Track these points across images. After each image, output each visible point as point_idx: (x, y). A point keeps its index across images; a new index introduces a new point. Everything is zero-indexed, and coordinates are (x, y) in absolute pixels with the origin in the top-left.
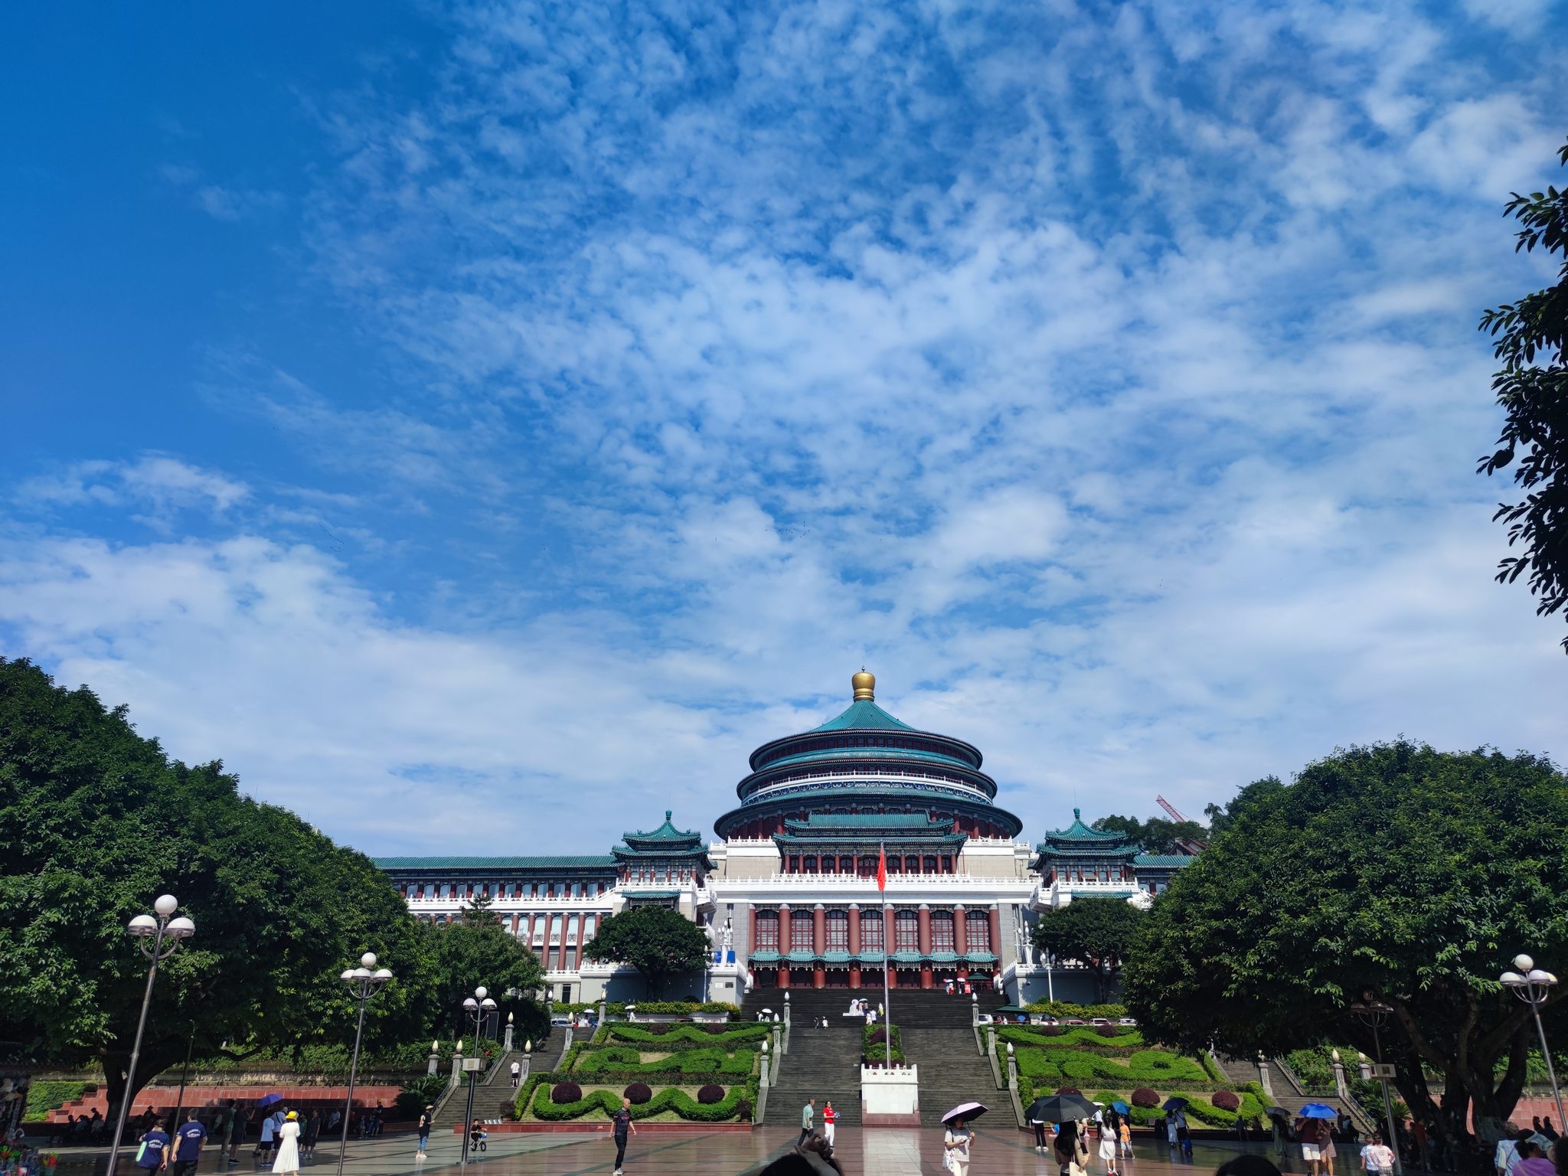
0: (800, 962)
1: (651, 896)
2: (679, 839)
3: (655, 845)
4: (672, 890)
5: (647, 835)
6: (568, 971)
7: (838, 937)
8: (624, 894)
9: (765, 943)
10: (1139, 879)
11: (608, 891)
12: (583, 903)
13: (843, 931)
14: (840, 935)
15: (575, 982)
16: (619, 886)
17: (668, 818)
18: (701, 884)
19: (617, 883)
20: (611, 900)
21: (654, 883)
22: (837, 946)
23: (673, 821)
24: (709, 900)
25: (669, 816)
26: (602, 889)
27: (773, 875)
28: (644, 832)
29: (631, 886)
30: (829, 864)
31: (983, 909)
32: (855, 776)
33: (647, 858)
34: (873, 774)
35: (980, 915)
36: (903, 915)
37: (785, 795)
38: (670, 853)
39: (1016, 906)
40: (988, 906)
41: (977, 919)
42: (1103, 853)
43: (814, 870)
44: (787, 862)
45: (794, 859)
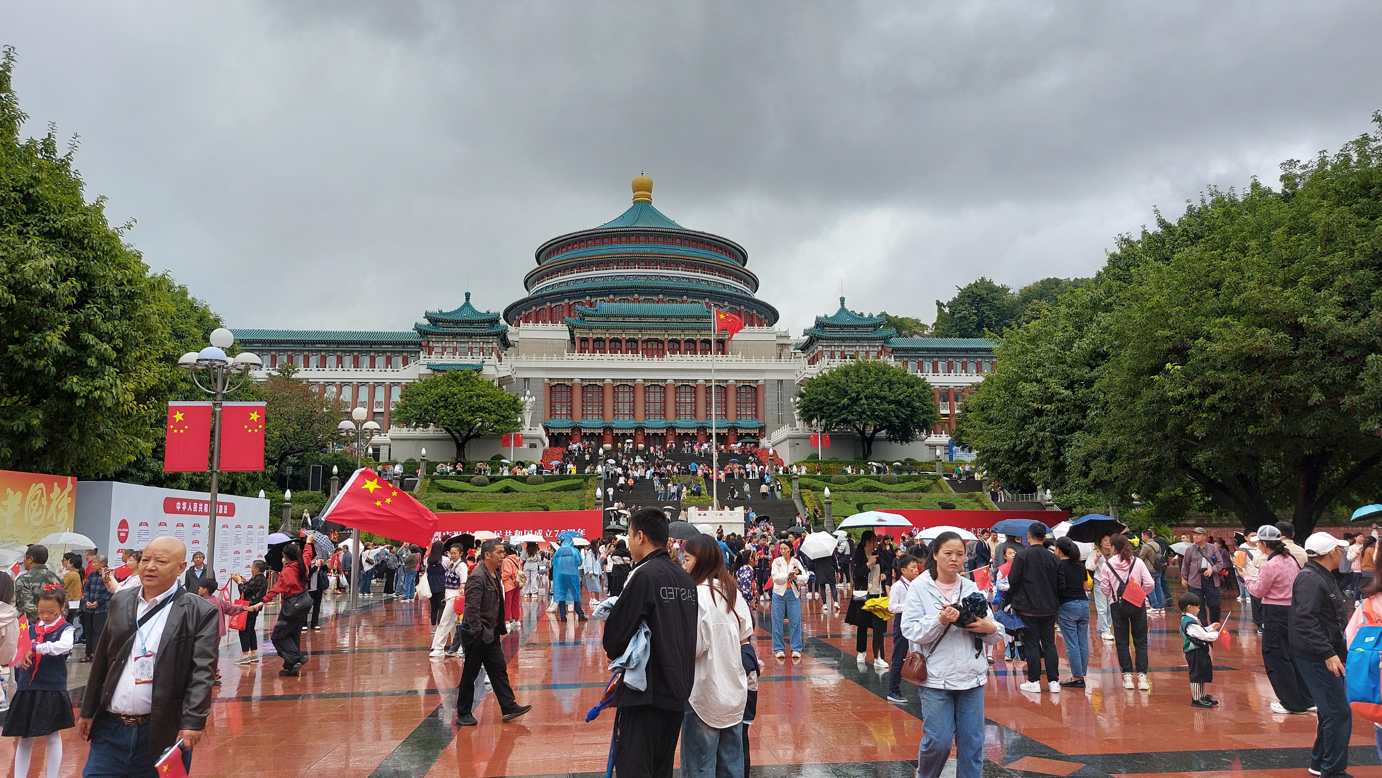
1: (455, 368)
2: (479, 318)
3: (457, 323)
4: (475, 363)
5: (447, 314)
6: (376, 435)
7: (625, 408)
8: (429, 366)
9: (559, 413)
10: (896, 357)
11: (412, 364)
12: (388, 375)
13: (630, 403)
14: (627, 405)
15: (384, 444)
16: (423, 359)
17: (468, 299)
18: (501, 359)
19: (422, 355)
20: (416, 372)
21: (457, 356)
22: (624, 414)
23: (471, 301)
24: (508, 374)
25: (468, 295)
26: (405, 362)
27: (565, 354)
28: (444, 311)
29: (435, 359)
30: (616, 346)
31: (752, 384)
32: (637, 270)
33: (449, 334)
34: (653, 268)
35: (749, 389)
36: (683, 390)
37: (573, 286)
38: (472, 330)
39: (781, 381)
40: (757, 381)
41: (746, 393)
42: (864, 335)
43: (602, 350)
44: (577, 343)
45: (584, 341)
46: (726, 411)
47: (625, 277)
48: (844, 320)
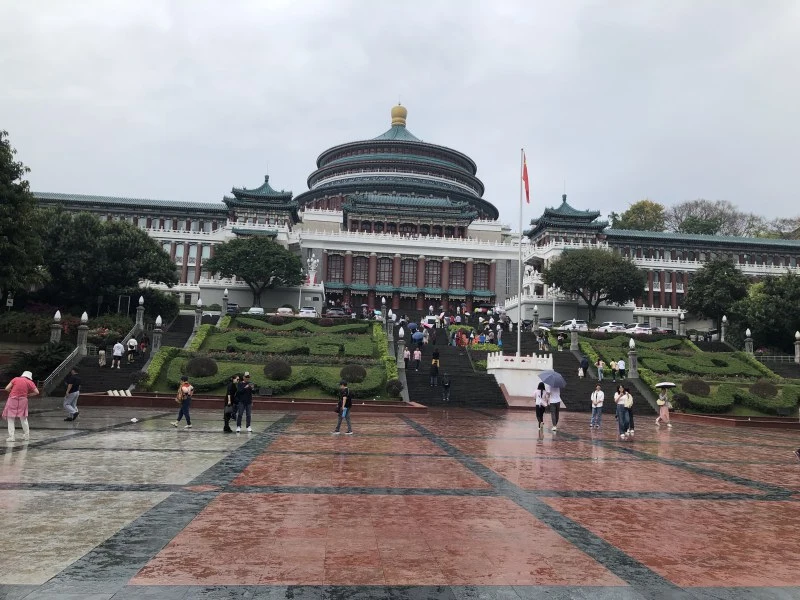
1: (255, 233)
2: (275, 196)
3: (258, 198)
4: (271, 230)
5: (250, 191)
6: (189, 284)
7: (385, 276)
8: (234, 231)
9: (334, 277)
10: (609, 243)
11: (220, 229)
12: (201, 237)
13: (389, 272)
14: (387, 274)
15: (195, 292)
16: (230, 224)
17: (267, 181)
19: (228, 222)
20: (224, 234)
21: (257, 224)
22: (385, 281)
24: (298, 241)
25: (267, 178)
26: (215, 227)
27: (338, 231)
28: (248, 188)
29: (239, 225)
30: (379, 227)
31: (486, 262)
32: (395, 173)
33: (251, 207)
35: (483, 266)
36: (431, 264)
37: (345, 183)
38: (269, 205)
39: (509, 261)
40: (490, 260)
41: (481, 269)
42: (583, 225)
43: (369, 231)
44: (349, 224)
45: (355, 222)
46: (464, 282)
47: (387, 178)
48: (565, 213)
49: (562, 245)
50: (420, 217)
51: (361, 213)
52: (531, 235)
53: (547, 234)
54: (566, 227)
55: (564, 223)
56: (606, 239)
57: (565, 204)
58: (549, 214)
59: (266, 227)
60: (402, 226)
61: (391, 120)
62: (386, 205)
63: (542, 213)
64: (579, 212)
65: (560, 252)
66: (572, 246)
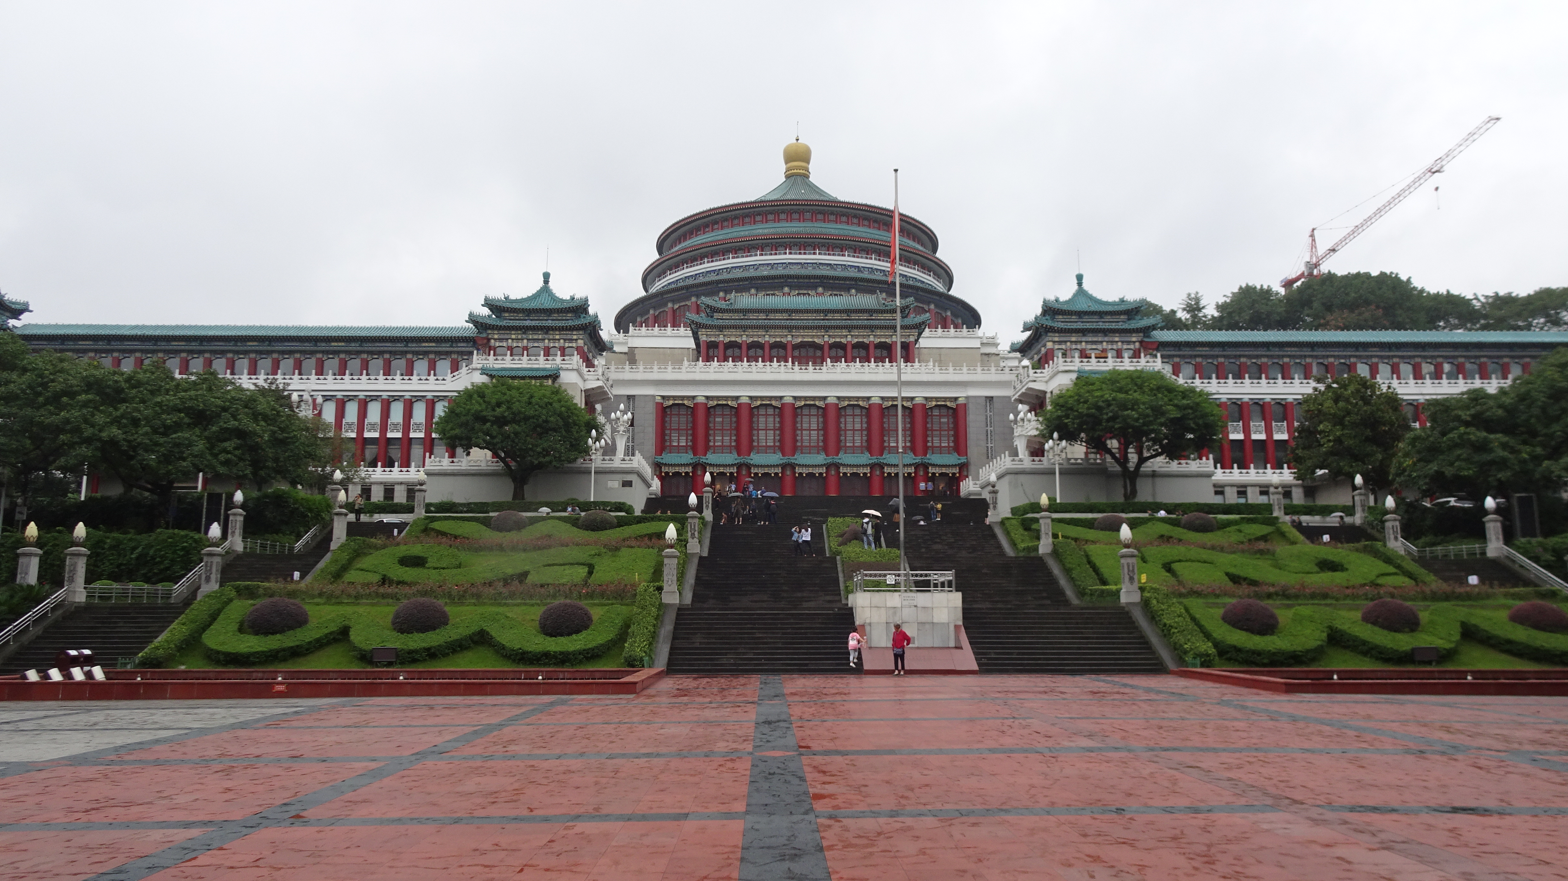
0: (720, 466)
1: (521, 374)
2: (559, 306)
3: (530, 313)
4: (548, 366)
5: (516, 301)
6: (413, 469)
7: (766, 436)
8: (484, 371)
9: (675, 444)
10: (1162, 357)
11: (464, 370)
12: (431, 385)
13: (774, 430)
14: (770, 434)
16: (478, 360)
17: (546, 281)
18: (590, 364)
19: (476, 357)
20: (469, 378)
21: (525, 358)
22: (767, 447)
23: (551, 285)
24: (600, 383)
25: (546, 277)
26: (455, 368)
27: (686, 363)
28: (512, 297)
29: (493, 362)
30: (755, 352)
31: (948, 404)
32: (788, 256)
33: (518, 329)
34: (810, 254)
35: (944, 411)
36: (849, 411)
37: (701, 280)
38: (550, 323)
39: (990, 399)
40: (956, 399)
41: (940, 416)
42: (1113, 326)
43: (737, 359)
44: (703, 349)
45: (712, 345)
46: (911, 441)
47: (772, 266)
48: (1082, 306)
49: (1077, 364)
50: (827, 328)
51: (721, 328)
52: (1024, 349)
53: (1050, 345)
54: (1083, 332)
55: (1079, 326)
56: (1157, 350)
57: (1081, 292)
58: (1050, 310)
59: (541, 363)
60: (797, 347)
61: (783, 167)
62: (768, 311)
63: (1039, 311)
64: (1107, 303)
65: (1074, 376)
66: (1093, 365)
